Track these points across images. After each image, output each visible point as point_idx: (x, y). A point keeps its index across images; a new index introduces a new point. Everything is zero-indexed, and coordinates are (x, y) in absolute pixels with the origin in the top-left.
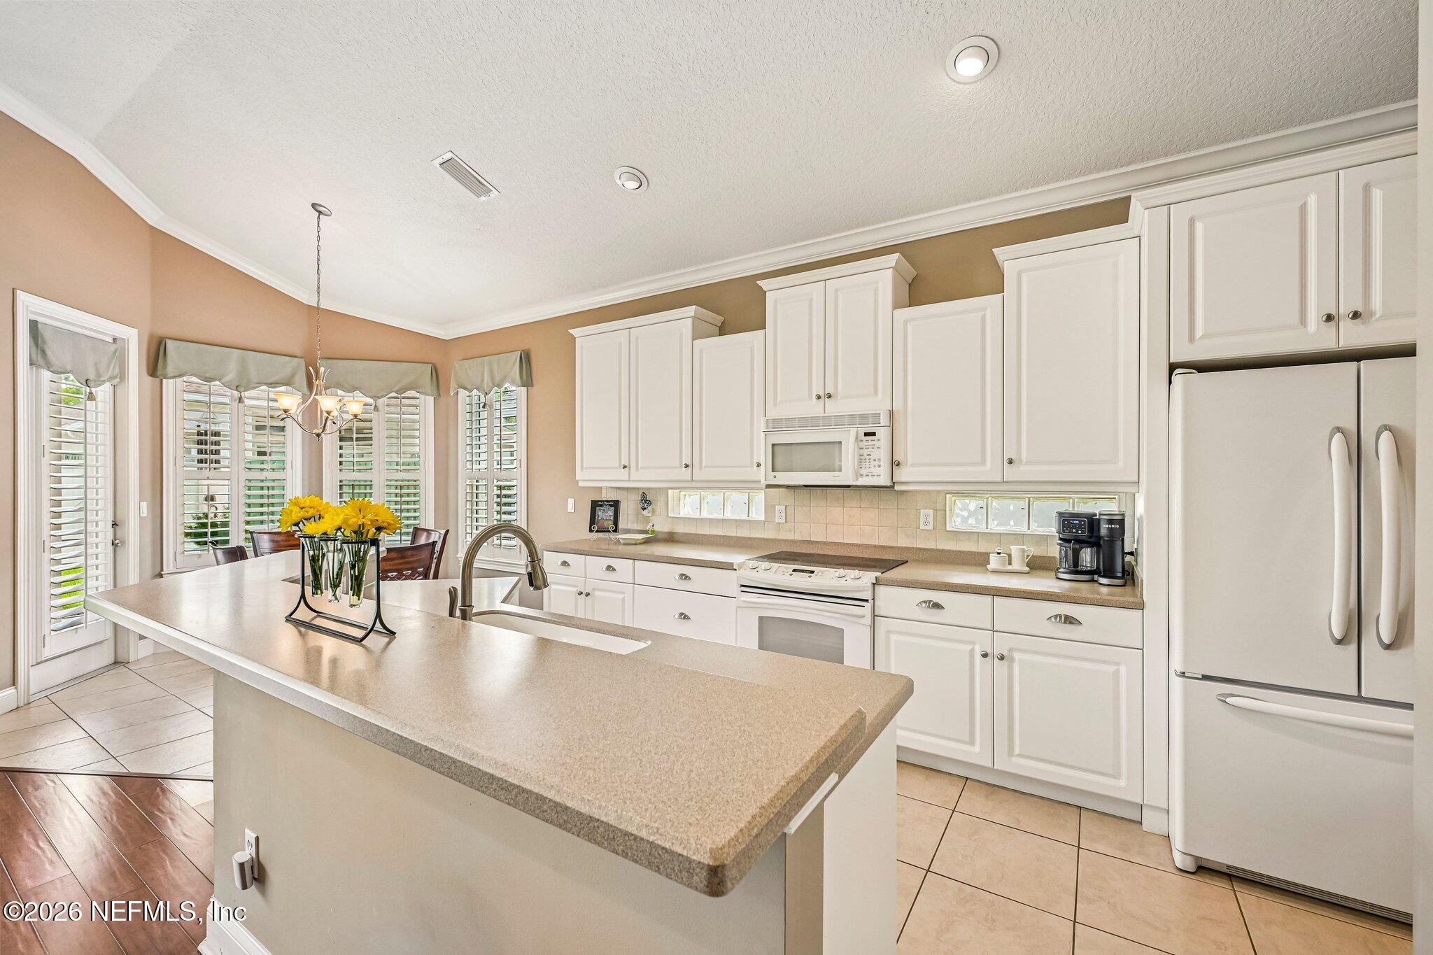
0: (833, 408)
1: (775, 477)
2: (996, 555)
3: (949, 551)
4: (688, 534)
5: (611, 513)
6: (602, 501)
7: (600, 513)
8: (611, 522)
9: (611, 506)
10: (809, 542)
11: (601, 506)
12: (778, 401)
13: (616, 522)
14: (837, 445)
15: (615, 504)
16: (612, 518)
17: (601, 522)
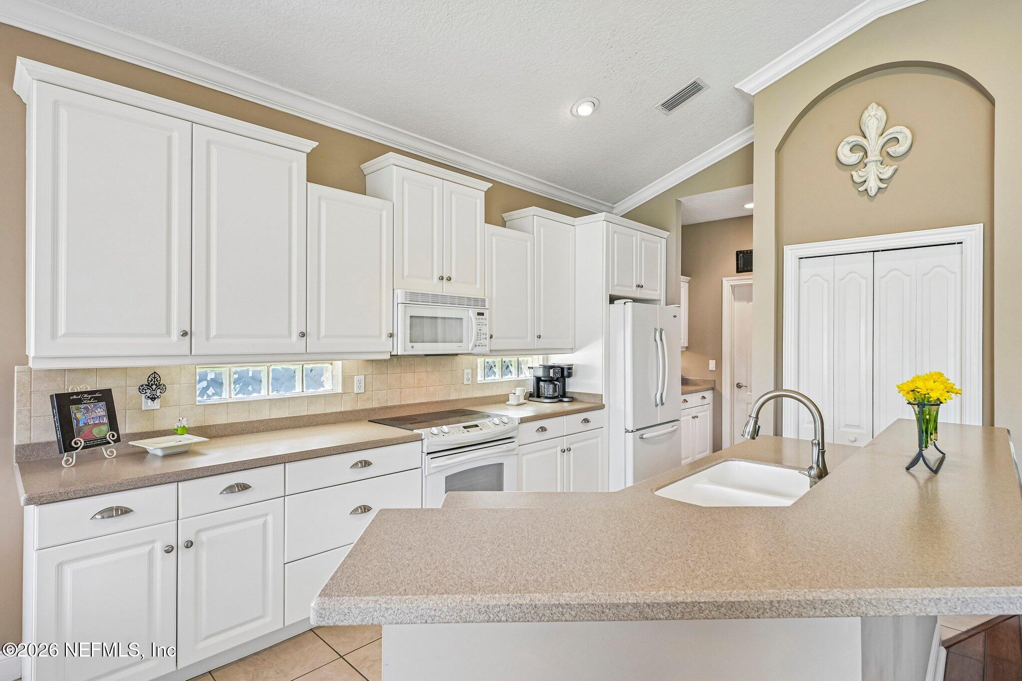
0: (447, 289)
1: (413, 347)
2: (513, 395)
3: (479, 398)
4: (234, 424)
5: (101, 410)
6: (77, 394)
7: (79, 415)
8: (105, 428)
9: (99, 400)
10: (387, 408)
11: (79, 402)
12: (405, 276)
13: (113, 425)
14: (459, 321)
15: (105, 397)
16: (106, 420)
17: (86, 428)
